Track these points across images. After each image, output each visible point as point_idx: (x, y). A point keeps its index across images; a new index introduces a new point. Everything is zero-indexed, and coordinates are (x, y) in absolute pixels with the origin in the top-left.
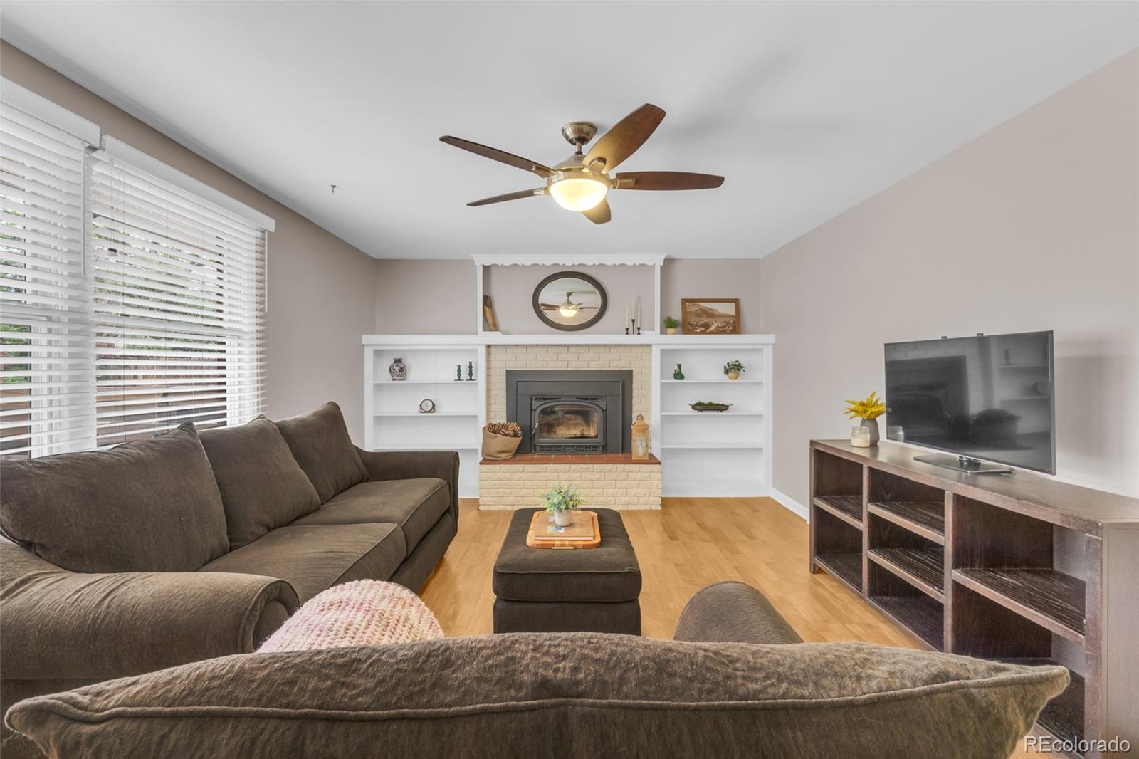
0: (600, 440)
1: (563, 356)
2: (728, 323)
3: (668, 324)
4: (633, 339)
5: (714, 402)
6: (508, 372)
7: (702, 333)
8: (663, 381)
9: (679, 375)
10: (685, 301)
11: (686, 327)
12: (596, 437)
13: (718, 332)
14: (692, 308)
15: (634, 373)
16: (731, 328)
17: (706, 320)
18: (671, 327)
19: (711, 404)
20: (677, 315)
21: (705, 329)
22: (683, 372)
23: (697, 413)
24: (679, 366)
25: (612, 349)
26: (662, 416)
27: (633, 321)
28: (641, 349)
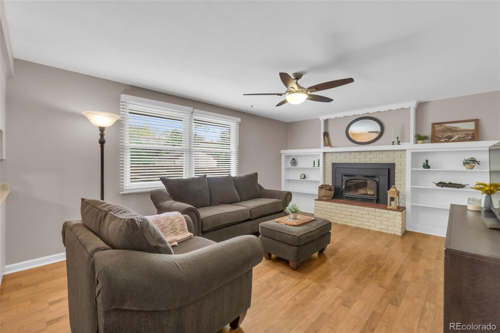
0: (375, 197)
1: (357, 157)
2: (468, 135)
3: (420, 138)
4: (396, 147)
5: (452, 182)
6: (333, 164)
7: (446, 141)
8: (413, 169)
9: (427, 166)
10: (433, 125)
11: (435, 139)
12: (373, 195)
13: (459, 140)
14: (438, 128)
15: (396, 165)
16: (470, 138)
17: (449, 134)
18: (420, 140)
19: (450, 183)
20: (428, 132)
21: (449, 139)
22: (429, 164)
23: (440, 188)
24: (427, 161)
25: (383, 153)
26: (412, 188)
27: (398, 138)
28: (400, 152)
